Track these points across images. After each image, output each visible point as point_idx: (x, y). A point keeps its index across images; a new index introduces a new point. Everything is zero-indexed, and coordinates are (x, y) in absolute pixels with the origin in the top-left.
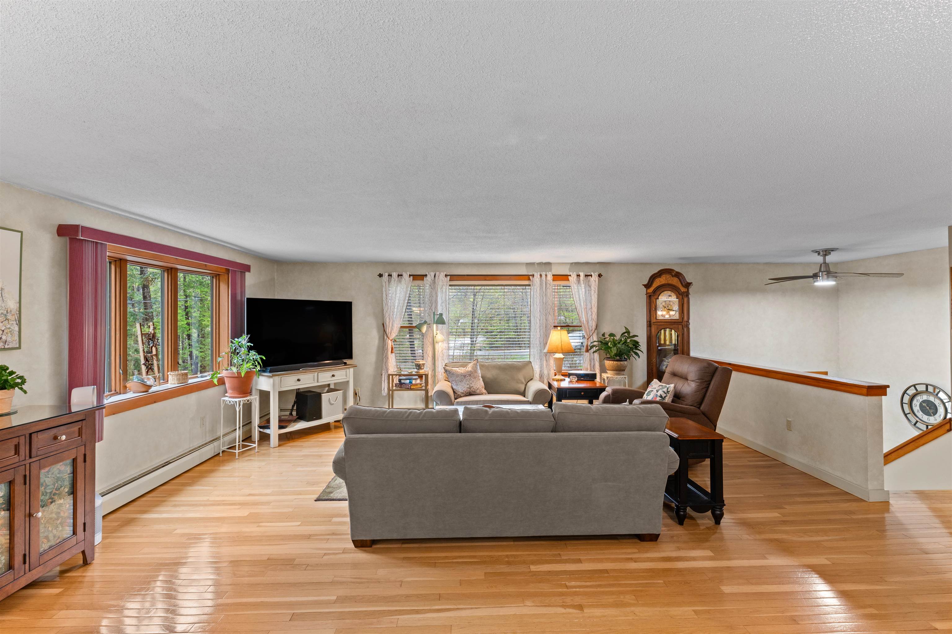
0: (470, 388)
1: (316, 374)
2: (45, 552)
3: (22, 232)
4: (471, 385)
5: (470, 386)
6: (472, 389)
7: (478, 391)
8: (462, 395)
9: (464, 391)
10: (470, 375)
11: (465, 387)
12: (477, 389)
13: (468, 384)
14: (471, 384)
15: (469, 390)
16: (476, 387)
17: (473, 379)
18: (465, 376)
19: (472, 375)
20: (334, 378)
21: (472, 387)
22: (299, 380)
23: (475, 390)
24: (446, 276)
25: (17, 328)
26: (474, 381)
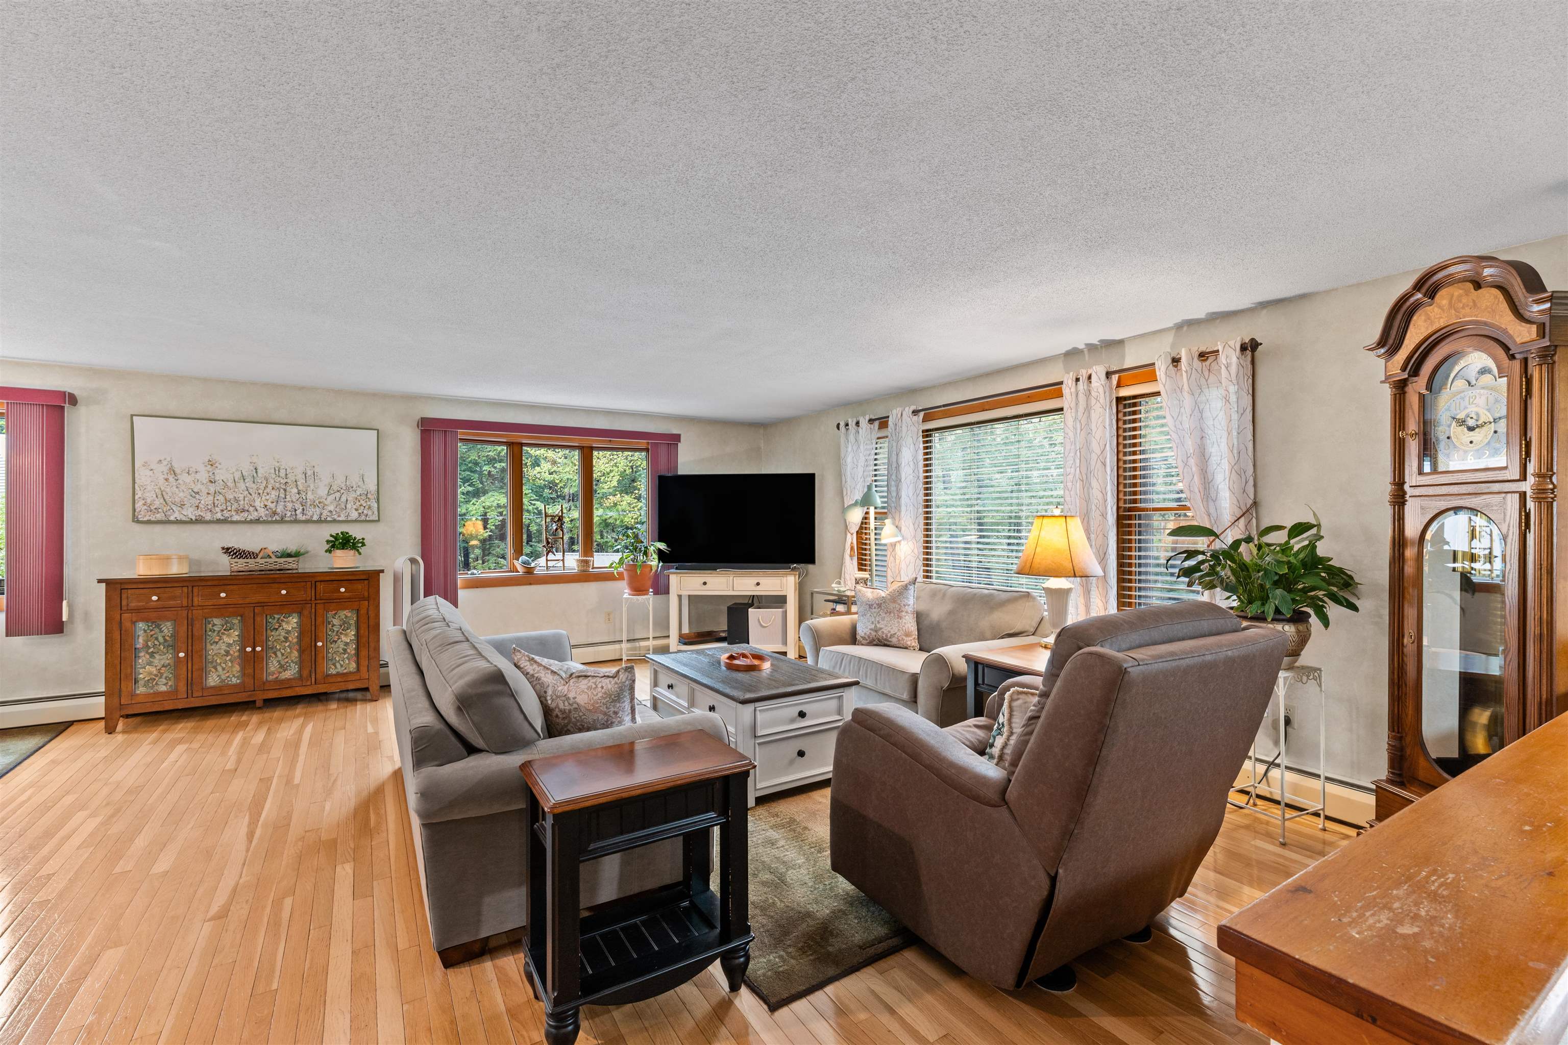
0: (876, 631)
1: (731, 578)
2: (332, 675)
3: (378, 430)
4: (878, 626)
5: (876, 626)
6: (880, 633)
7: (894, 641)
8: (864, 642)
9: (865, 634)
10: (879, 605)
11: (867, 628)
12: (892, 636)
13: (873, 623)
14: (879, 622)
15: (874, 634)
16: (889, 632)
17: (883, 615)
18: (870, 606)
19: (883, 605)
20: (758, 588)
21: (881, 629)
22: (705, 583)
23: (887, 636)
24: (915, 412)
25: (376, 505)
26: (886, 619)
